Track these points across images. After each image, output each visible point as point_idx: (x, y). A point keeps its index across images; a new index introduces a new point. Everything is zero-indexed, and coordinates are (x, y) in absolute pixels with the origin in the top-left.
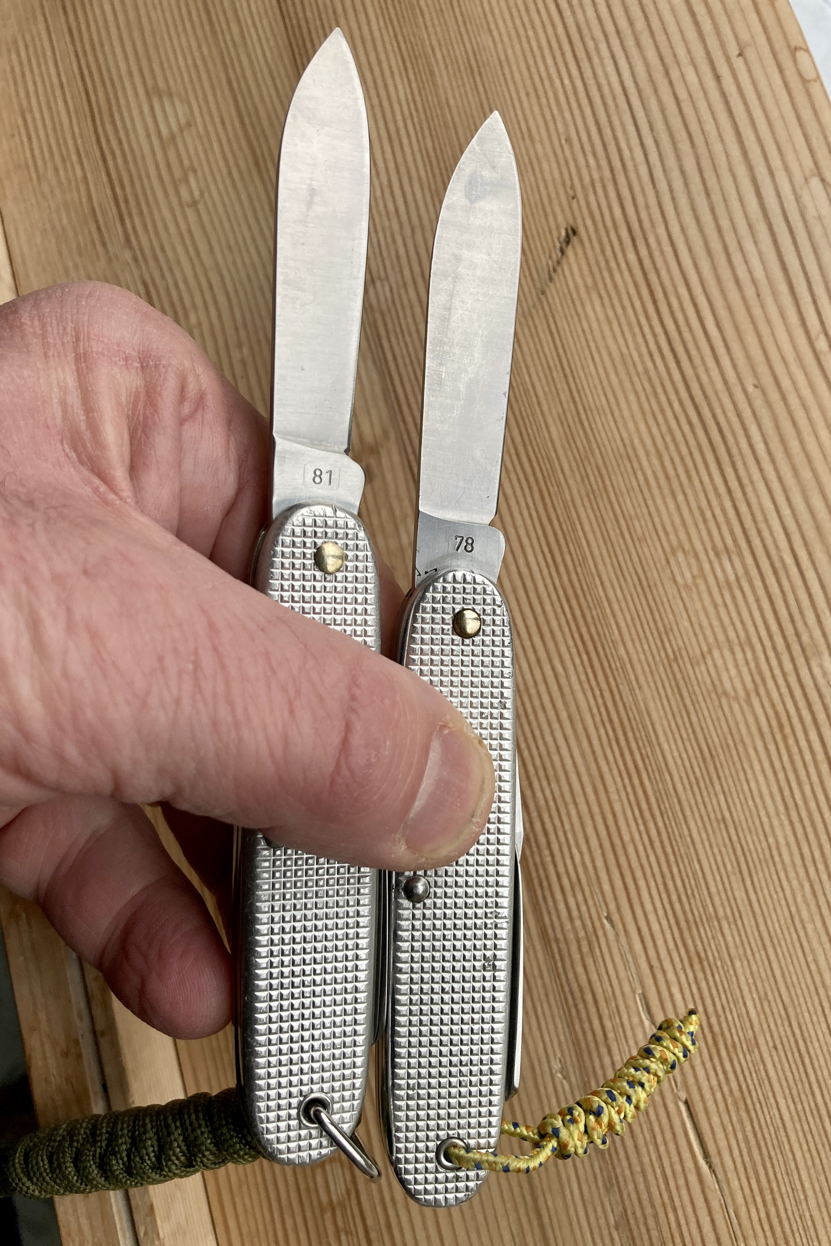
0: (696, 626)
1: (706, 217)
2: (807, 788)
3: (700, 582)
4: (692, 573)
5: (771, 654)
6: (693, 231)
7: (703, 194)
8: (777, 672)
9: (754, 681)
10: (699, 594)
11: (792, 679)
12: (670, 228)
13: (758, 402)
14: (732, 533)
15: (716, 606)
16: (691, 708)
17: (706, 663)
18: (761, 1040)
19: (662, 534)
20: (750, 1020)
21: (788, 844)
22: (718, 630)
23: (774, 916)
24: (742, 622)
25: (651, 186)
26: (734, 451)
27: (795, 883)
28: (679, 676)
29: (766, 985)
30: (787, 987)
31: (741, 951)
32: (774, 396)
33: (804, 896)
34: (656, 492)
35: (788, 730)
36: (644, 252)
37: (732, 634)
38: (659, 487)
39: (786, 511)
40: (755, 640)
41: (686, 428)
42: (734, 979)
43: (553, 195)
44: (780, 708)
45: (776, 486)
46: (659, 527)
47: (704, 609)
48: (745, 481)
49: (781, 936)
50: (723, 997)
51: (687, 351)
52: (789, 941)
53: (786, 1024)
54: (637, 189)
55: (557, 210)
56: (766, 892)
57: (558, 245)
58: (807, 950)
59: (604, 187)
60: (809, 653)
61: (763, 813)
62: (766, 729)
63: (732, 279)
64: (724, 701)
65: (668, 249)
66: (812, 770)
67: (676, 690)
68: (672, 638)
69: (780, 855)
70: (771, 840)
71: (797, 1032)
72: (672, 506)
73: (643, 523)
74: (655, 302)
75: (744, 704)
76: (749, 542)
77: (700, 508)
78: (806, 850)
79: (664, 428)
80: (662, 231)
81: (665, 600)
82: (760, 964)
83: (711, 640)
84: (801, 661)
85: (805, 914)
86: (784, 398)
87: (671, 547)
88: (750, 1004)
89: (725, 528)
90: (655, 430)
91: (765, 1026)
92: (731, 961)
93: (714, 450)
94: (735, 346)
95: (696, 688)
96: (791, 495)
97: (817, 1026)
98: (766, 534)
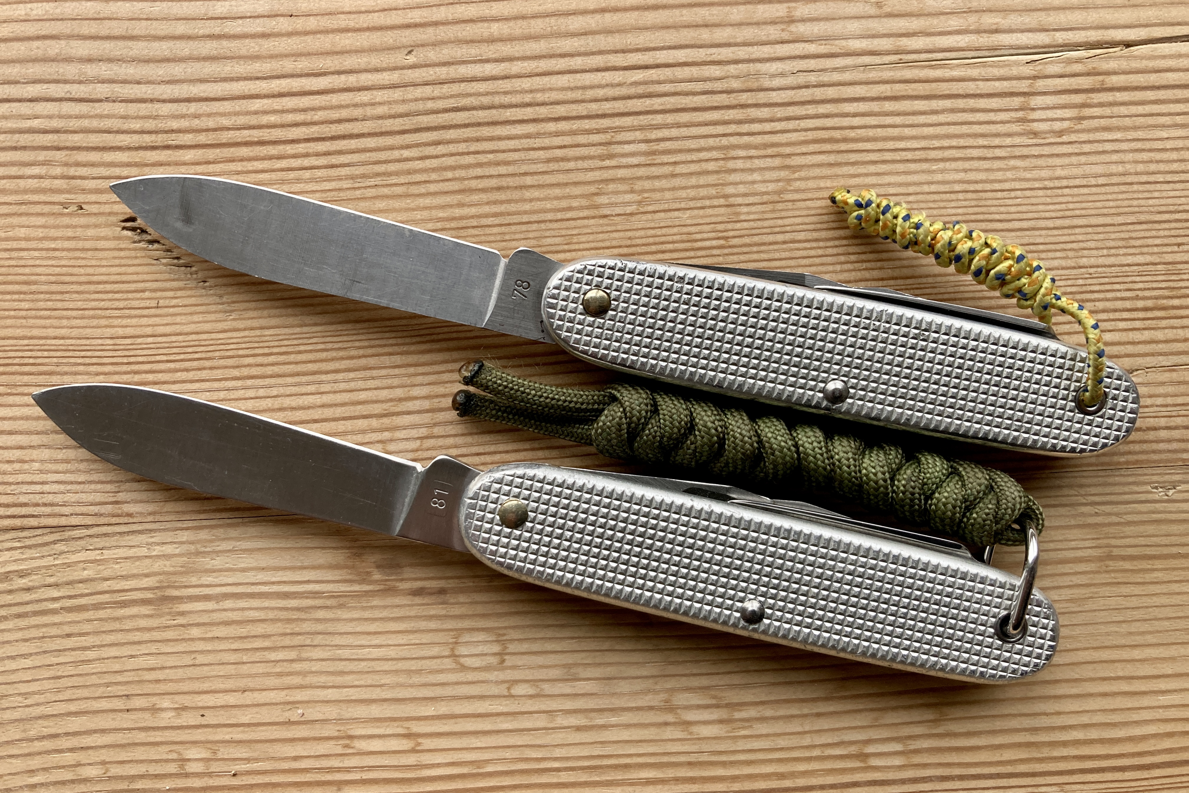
0: (692, 204)
1: (163, 48)
2: (907, 131)
3: (639, 185)
4: (626, 192)
5: (745, 128)
6: (177, 70)
7: (130, 43)
8: (768, 127)
9: (772, 156)
10: (653, 190)
11: (780, 112)
12: (165, 97)
13: (432, 55)
14: (589, 132)
15: (674, 176)
16: (788, 237)
17: (740, 205)
18: (1169, 258)
19: (569, 215)
20: (1147, 264)
21: (965, 171)
22: (702, 180)
23: (1041, 207)
24: (699, 150)
25: (97, 105)
26: (486, 100)
27: (1009, 175)
28: (747, 240)
29: (1113, 236)
30: (1119, 214)
31: (1071, 254)
32: (429, 34)
33: (1025, 169)
34: (512, 207)
35: (837, 134)
36: (187, 139)
37: (711, 166)
38: (509, 201)
39: (578, 62)
40: (725, 141)
41: (441, 149)
42: (1100, 269)
43: (70, 233)
44: (810, 135)
45: (544, 65)
46: (559, 216)
47: (673, 189)
48: (528, 98)
49: (1063, 206)
50: (1117, 287)
51: (339, 121)
52: (1070, 199)
53: (1157, 226)
54: (95, 124)
55: (91, 232)
56: (1013, 209)
57: (142, 245)
58: (1084, 182)
59: (78, 164)
60: (755, 85)
61: (926, 188)
62: (832, 158)
63: (260, 41)
64: (789, 197)
65: (193, 108)
66: (889, 120)
67: (763, 248)
68: (699, 236)
69: (976, 182)
70: (957, 187)
71: (1166, 217)
72: (536, 193)
73: (548, 234)
74: (262, 143)
75: (796, 175)
76: (604, 116)
77: (549, 161)
78: (975, 153)
79: (434, 176)
80: (166, 109)
81: (652, 232)
82: (1089, 237)
83: (713, 191)
84: (762, 97)
85: (1044, 173)
86: (436, 24)
87: (588, 208)
88: (1130, 260)
89: (581, 139)
90: (432, 188)
91: (1156, 250)
92: (1080, 267)
93: (479, 124)
94: (350, 62)
95: (766, 223)
96: (558, 52)
97: (1164, 194)
98: (600, 93)
